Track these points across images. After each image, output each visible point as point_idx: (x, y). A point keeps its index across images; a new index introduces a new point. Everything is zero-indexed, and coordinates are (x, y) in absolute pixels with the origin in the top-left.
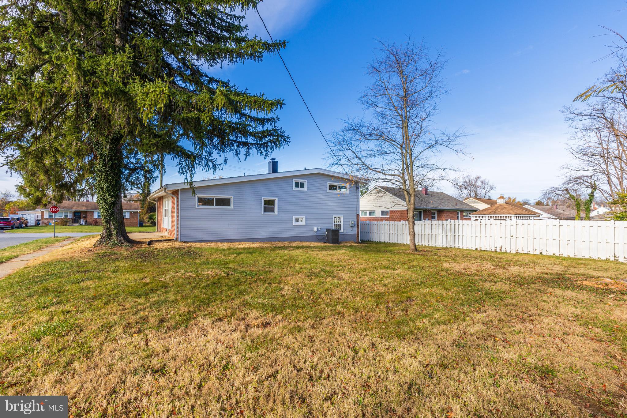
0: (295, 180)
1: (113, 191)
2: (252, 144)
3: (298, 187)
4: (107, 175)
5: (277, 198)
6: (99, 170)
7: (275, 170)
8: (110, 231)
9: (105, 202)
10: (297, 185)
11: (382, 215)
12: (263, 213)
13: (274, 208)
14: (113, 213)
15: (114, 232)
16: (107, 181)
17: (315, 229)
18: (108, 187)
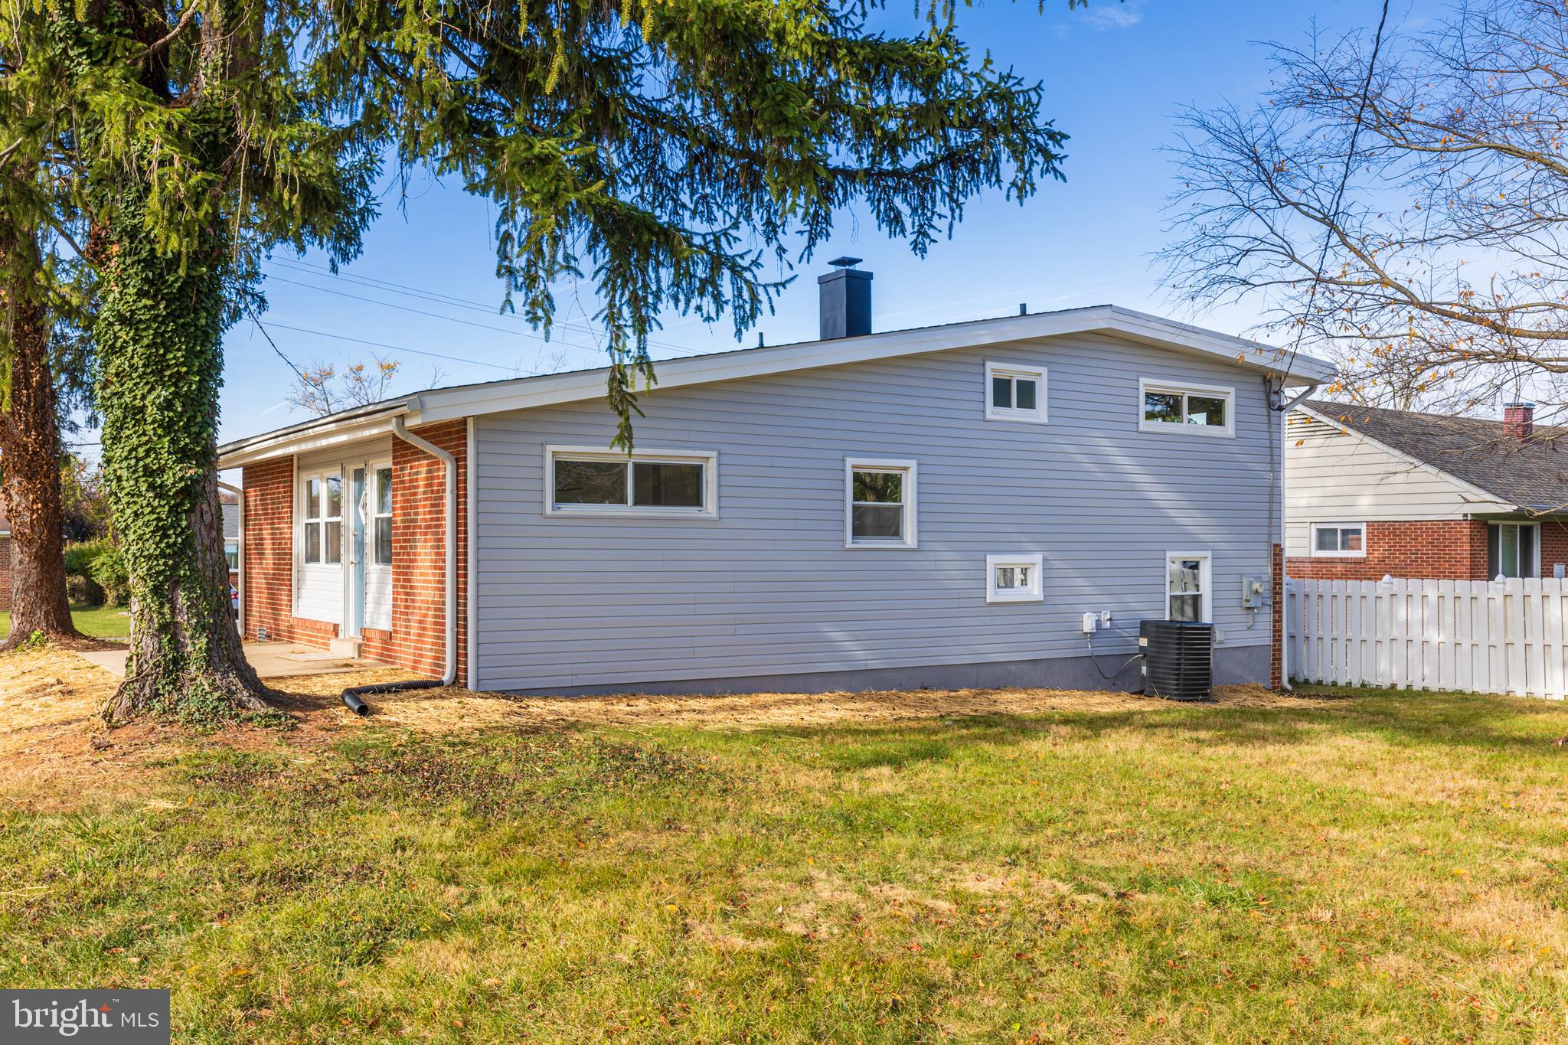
0: (994, 369)
1: (186, 429)
2: (849, 175)
3: (1008, 404)
4: (163, 343)
5: (912, 464)
6: (123, 320)
7: (857, 322)
8: (176, 643)
9: (151, 487)
10: (1002, 392)
11: (1321, 546)
12: (849, 545)
13: (898, 512)
14: (188, 543)
15: (195, 646)
16: (160, 372)
17: (1088, 624)
18: (168, 405)
